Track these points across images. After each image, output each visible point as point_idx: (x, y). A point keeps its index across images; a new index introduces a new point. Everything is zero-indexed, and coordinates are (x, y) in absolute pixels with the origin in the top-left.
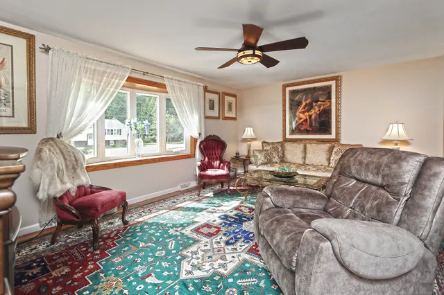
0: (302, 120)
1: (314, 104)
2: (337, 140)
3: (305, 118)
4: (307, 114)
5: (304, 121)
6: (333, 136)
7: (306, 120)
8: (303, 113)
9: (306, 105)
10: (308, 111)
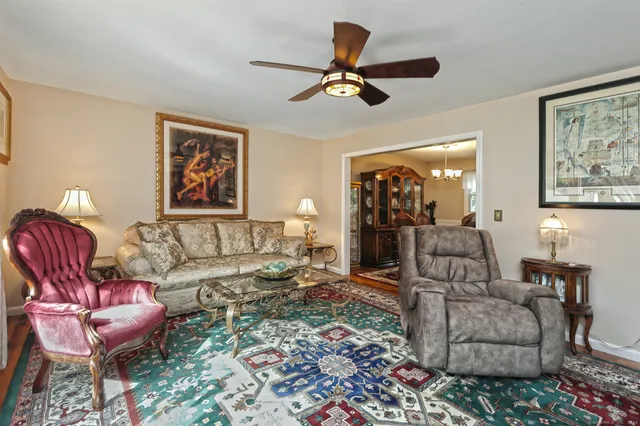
0: (194, 184)
1: (214, 160)
2: (244, 216)
3: (199, 181)
4: (202, 174)
5: (198, 185)
6: (239, 211)
7: (201, 185)
8: (196, 172)
9: (202, 160)
10: (205, 170)
